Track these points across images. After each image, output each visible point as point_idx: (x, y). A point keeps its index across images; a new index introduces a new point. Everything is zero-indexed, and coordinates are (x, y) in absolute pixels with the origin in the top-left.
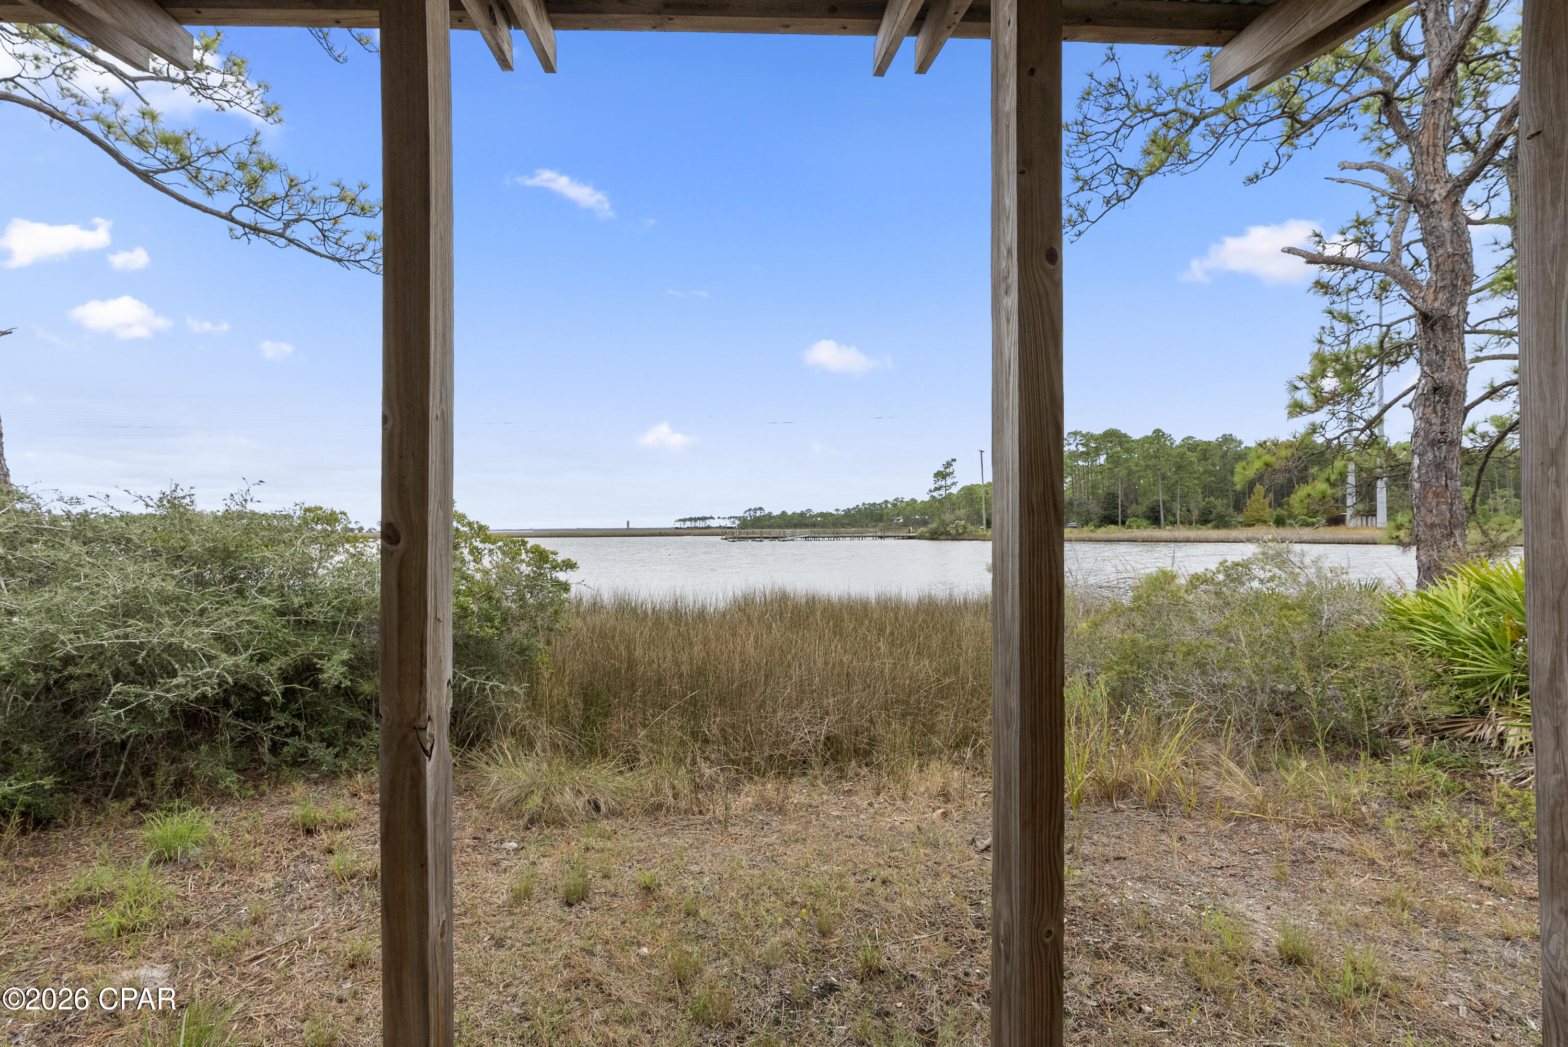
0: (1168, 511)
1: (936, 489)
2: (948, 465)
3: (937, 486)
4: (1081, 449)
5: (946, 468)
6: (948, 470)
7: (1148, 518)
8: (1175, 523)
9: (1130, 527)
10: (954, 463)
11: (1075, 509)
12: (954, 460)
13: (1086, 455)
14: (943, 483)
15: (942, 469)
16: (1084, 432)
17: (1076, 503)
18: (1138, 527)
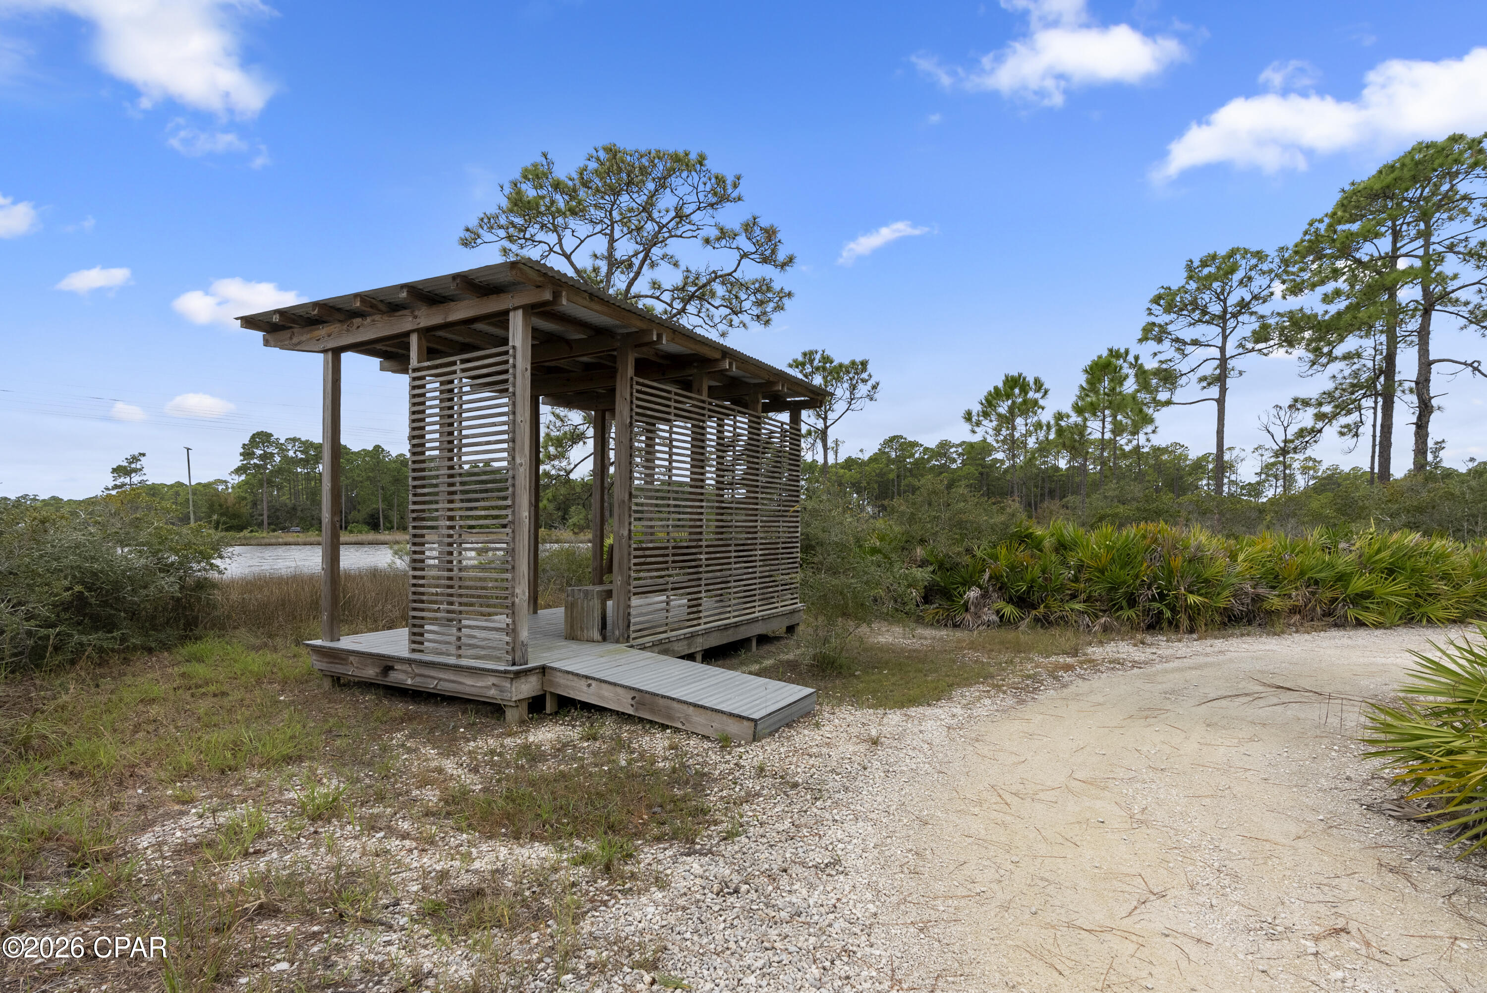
0: (386, 517)
1: (116, 487)
2: (135, 459)
3: (118, 483)
4: (300, 455)
5: (130, 463)
6: (133, 466)
7: (368, 524)
8: (392, 528)
9: (351, 532)
10: (142, 458)
11: (299, 513)
12: (144, 455)
13: (305, 462)
14: (127, 480)
15: (125, 464)
16: (303, 439)
17: (299, 508)
18: (360, 532)
